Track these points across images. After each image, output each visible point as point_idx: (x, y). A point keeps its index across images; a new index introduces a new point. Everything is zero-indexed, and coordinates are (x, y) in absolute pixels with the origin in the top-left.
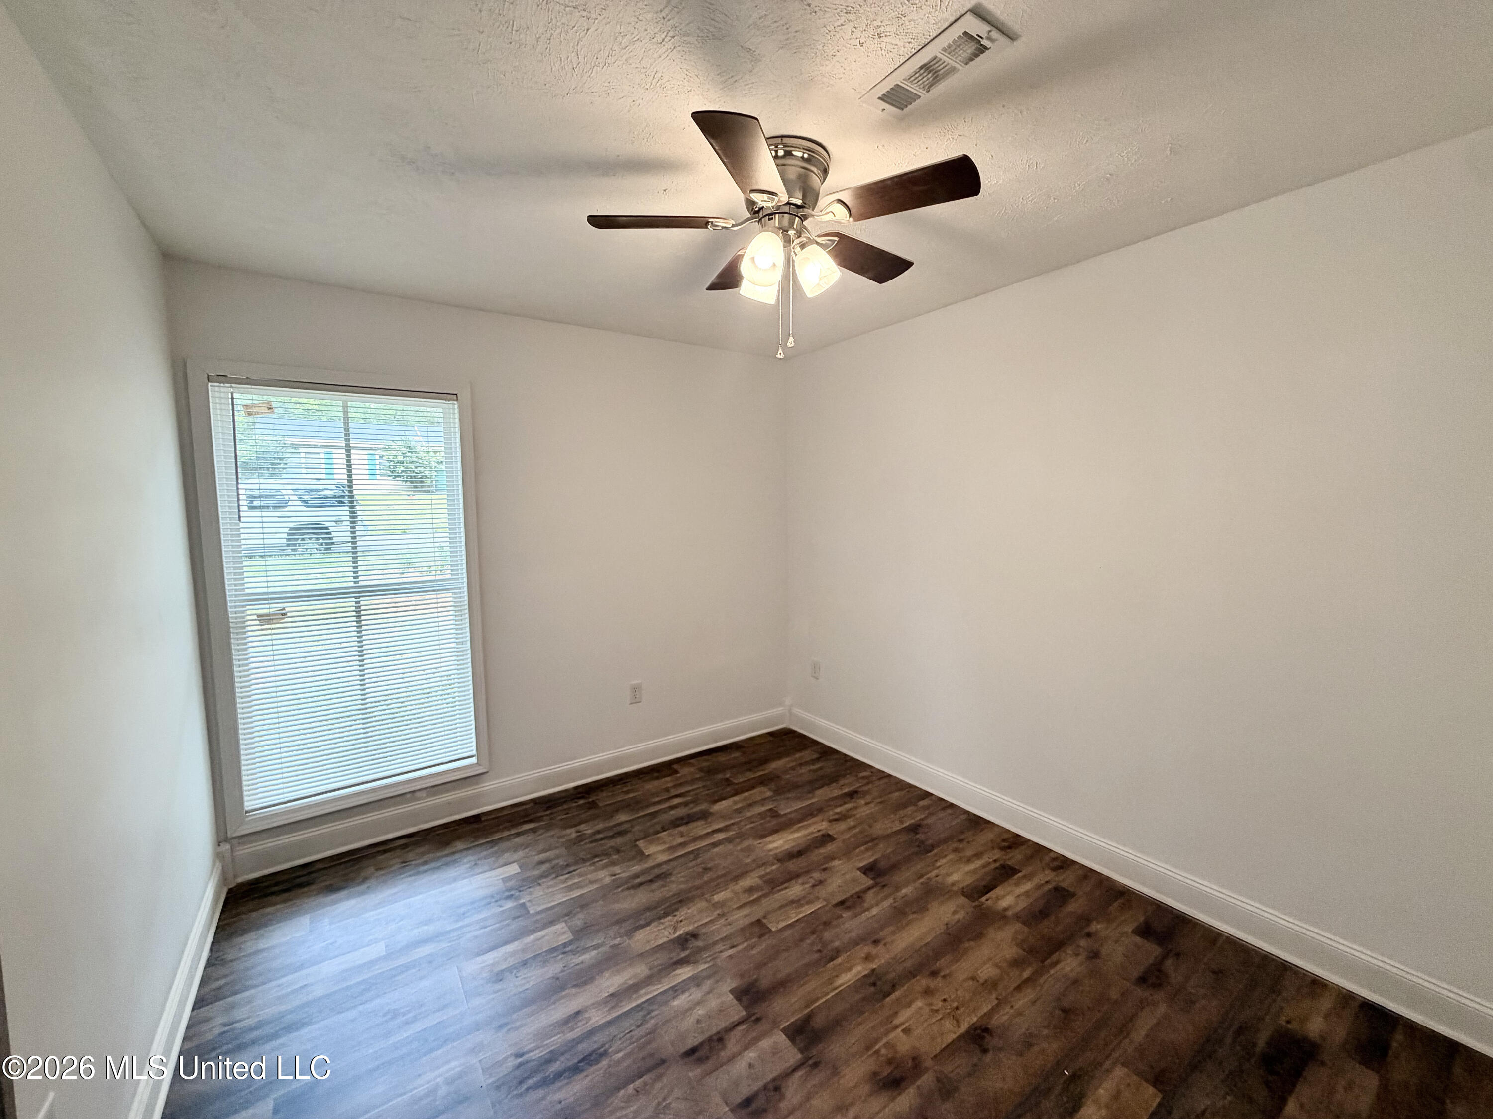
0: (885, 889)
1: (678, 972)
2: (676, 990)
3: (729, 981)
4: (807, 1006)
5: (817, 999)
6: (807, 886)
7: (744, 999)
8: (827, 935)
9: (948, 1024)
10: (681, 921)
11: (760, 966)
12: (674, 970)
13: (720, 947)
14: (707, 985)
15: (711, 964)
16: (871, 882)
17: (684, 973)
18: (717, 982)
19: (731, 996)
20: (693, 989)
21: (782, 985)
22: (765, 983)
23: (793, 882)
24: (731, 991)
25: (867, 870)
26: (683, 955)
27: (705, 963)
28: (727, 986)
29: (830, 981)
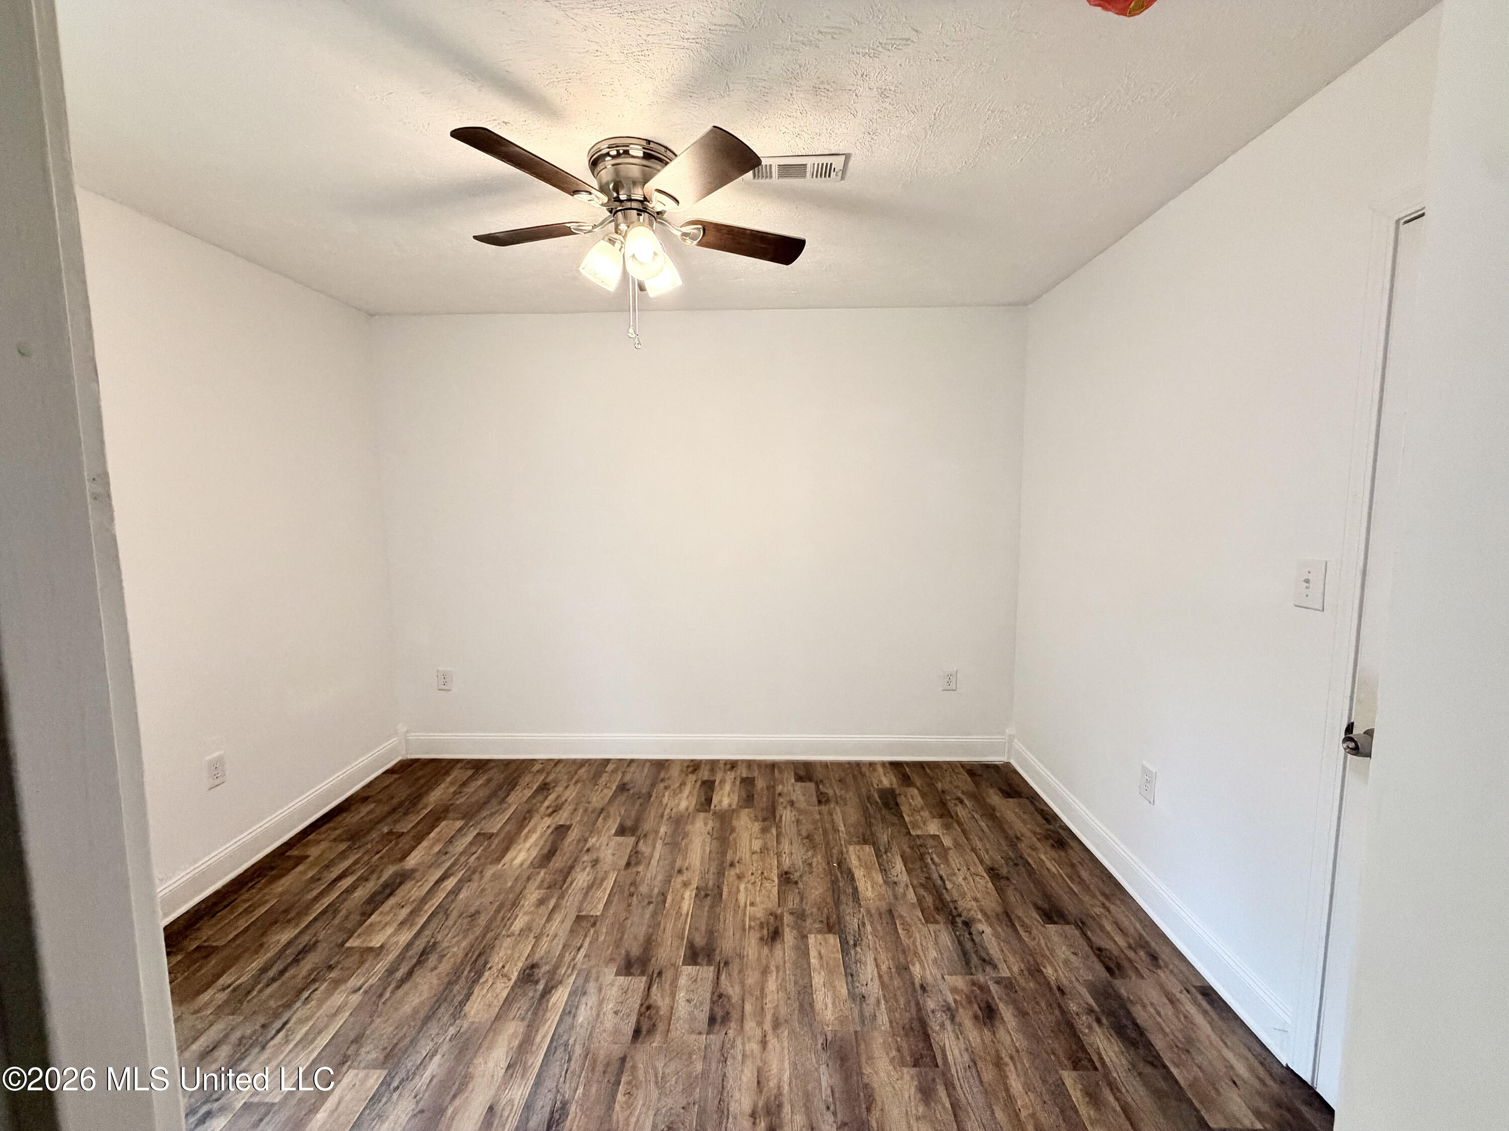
0: (648, 837)
1: (553, 1000)
2: (569, 1011)
3: (606, 970)
4: (683, 939)
5: (684, 929)
6: (588, 869)
7: (633, 970)
8: (644, 889)
9: (767, 884)
10: (503, 967)
11: (618, 944)
12: (548, 1001)
13: (567, 958)
14: (592, 987)
15: (575, 973)
16: (633, 839)
17: (560, 997)
18: (597, 979)
19: (622, 978)
20: (584, 1000)
21: (649, 944)
22: (636, 951)
23: (573, 873)
24: (617, 974)
25: (622, 831)
26: (541, 987)
27: (570, 975)
28: (609, 973)
29: (679, 913)
